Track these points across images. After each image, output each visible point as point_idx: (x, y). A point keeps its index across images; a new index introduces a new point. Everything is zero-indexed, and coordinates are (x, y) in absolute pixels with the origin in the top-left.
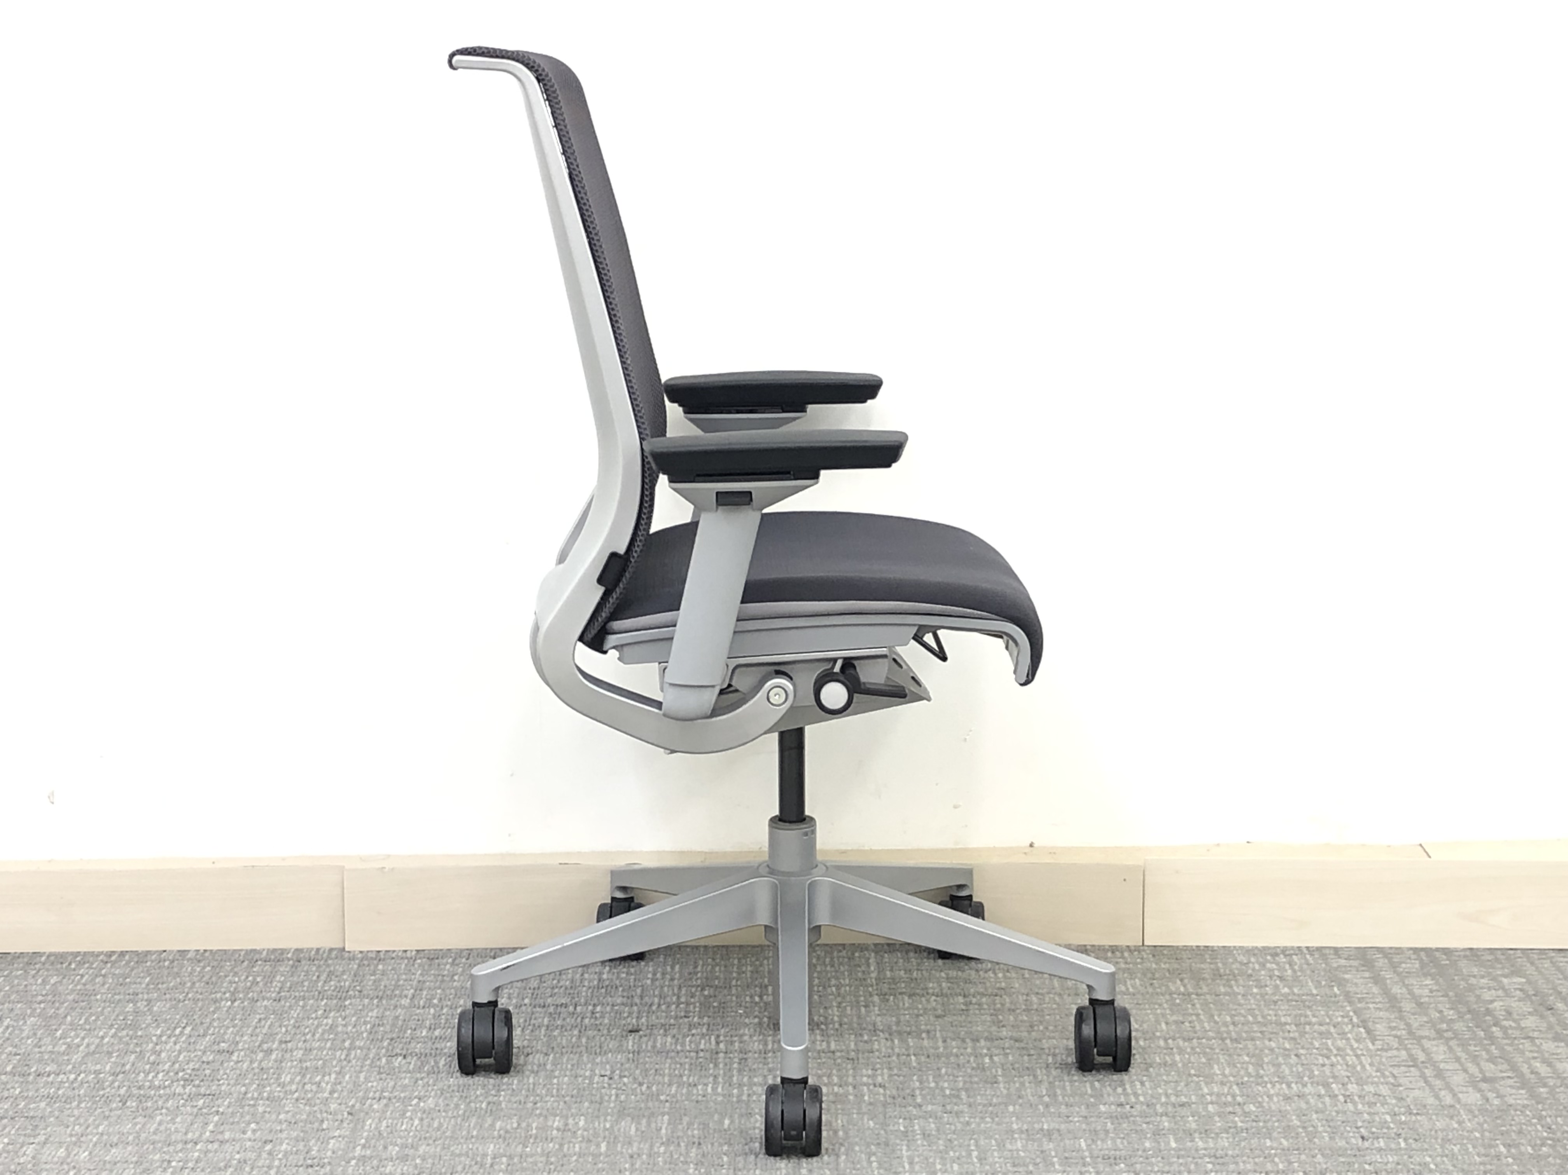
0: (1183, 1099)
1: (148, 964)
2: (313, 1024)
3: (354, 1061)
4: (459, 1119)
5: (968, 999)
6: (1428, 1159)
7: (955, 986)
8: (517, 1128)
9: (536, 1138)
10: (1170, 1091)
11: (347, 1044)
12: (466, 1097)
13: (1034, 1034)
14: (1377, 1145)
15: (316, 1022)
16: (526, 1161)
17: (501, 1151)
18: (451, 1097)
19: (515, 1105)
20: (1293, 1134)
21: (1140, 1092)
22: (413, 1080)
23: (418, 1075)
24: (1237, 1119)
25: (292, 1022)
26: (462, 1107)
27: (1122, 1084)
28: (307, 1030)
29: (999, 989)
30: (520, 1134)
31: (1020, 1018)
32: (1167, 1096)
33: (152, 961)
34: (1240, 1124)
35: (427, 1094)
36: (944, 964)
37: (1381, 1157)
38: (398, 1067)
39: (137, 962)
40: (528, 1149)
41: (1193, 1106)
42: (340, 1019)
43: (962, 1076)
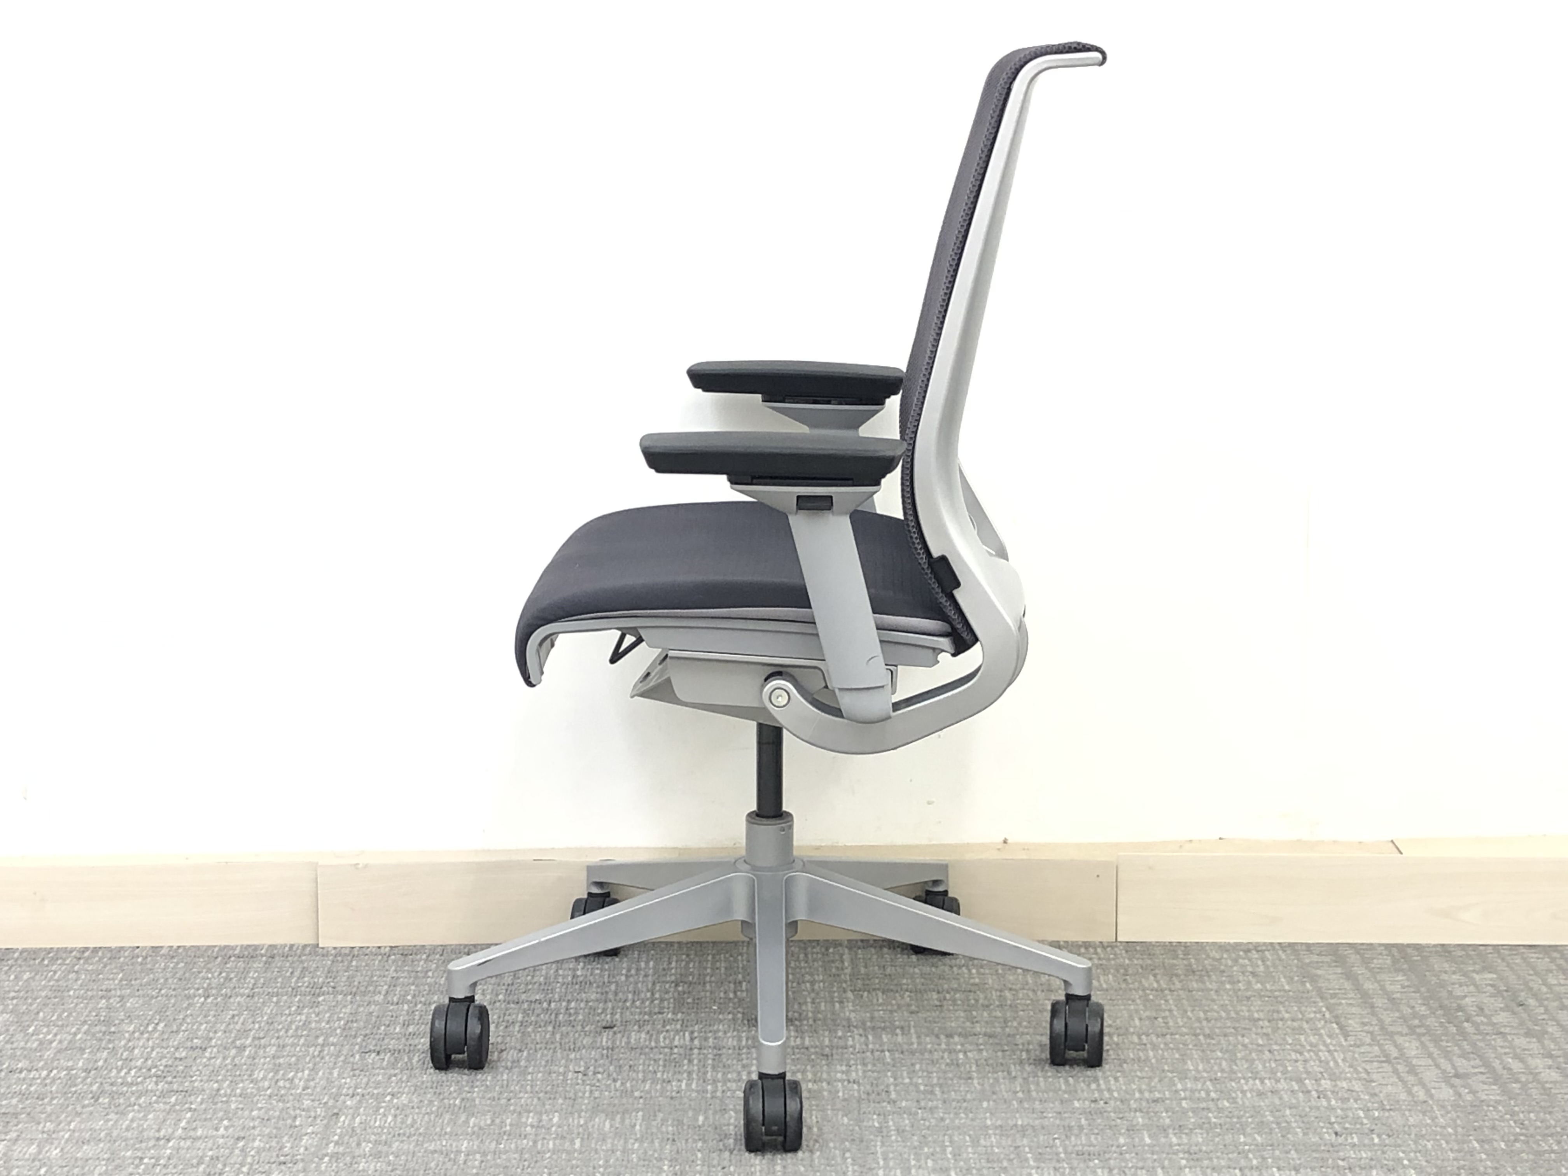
0: (1157, 1095)
1: (122, 959)
2: (286, 1021)
3: (327, 1058)
4: (433, 1116)
5: (941, 996)
6: (1401, 1155)
7: (929, 982)
8: (490, 1125)
9: (509, 1135)
10: (1144, 1087)
11: (320, 1040)
12: (440, 1094)
13: (1007, 1030)
14: (1350, 1141)
15: (289, 1019)
16: (500, 1158)
17: (475, 1147)
18: (425, 1093)
19: (488, 1102)
20: (1266, 1130)
21: (1114, 1088)
22: (386, 1076)
23: (392, 1072)
24: (1210, 1115)
25: (265, 1018)
26: (436, 1103)
27: (1096, 1080)
28: (280, 1027)
29: (973, 984)
30: (494, 1130)
31: (994, 1014)
32: (1141, 1091)
33: (126, 957)
34: (1214, 1120)
35: (401, 1090)
36: (918, 960)
37: (1355, 1153)
38: (372, 1064)
39: (110, 958)
40: (502, 1146)
41: (1168, 1102)
42: (313, 1015)
43: (937, 1072)
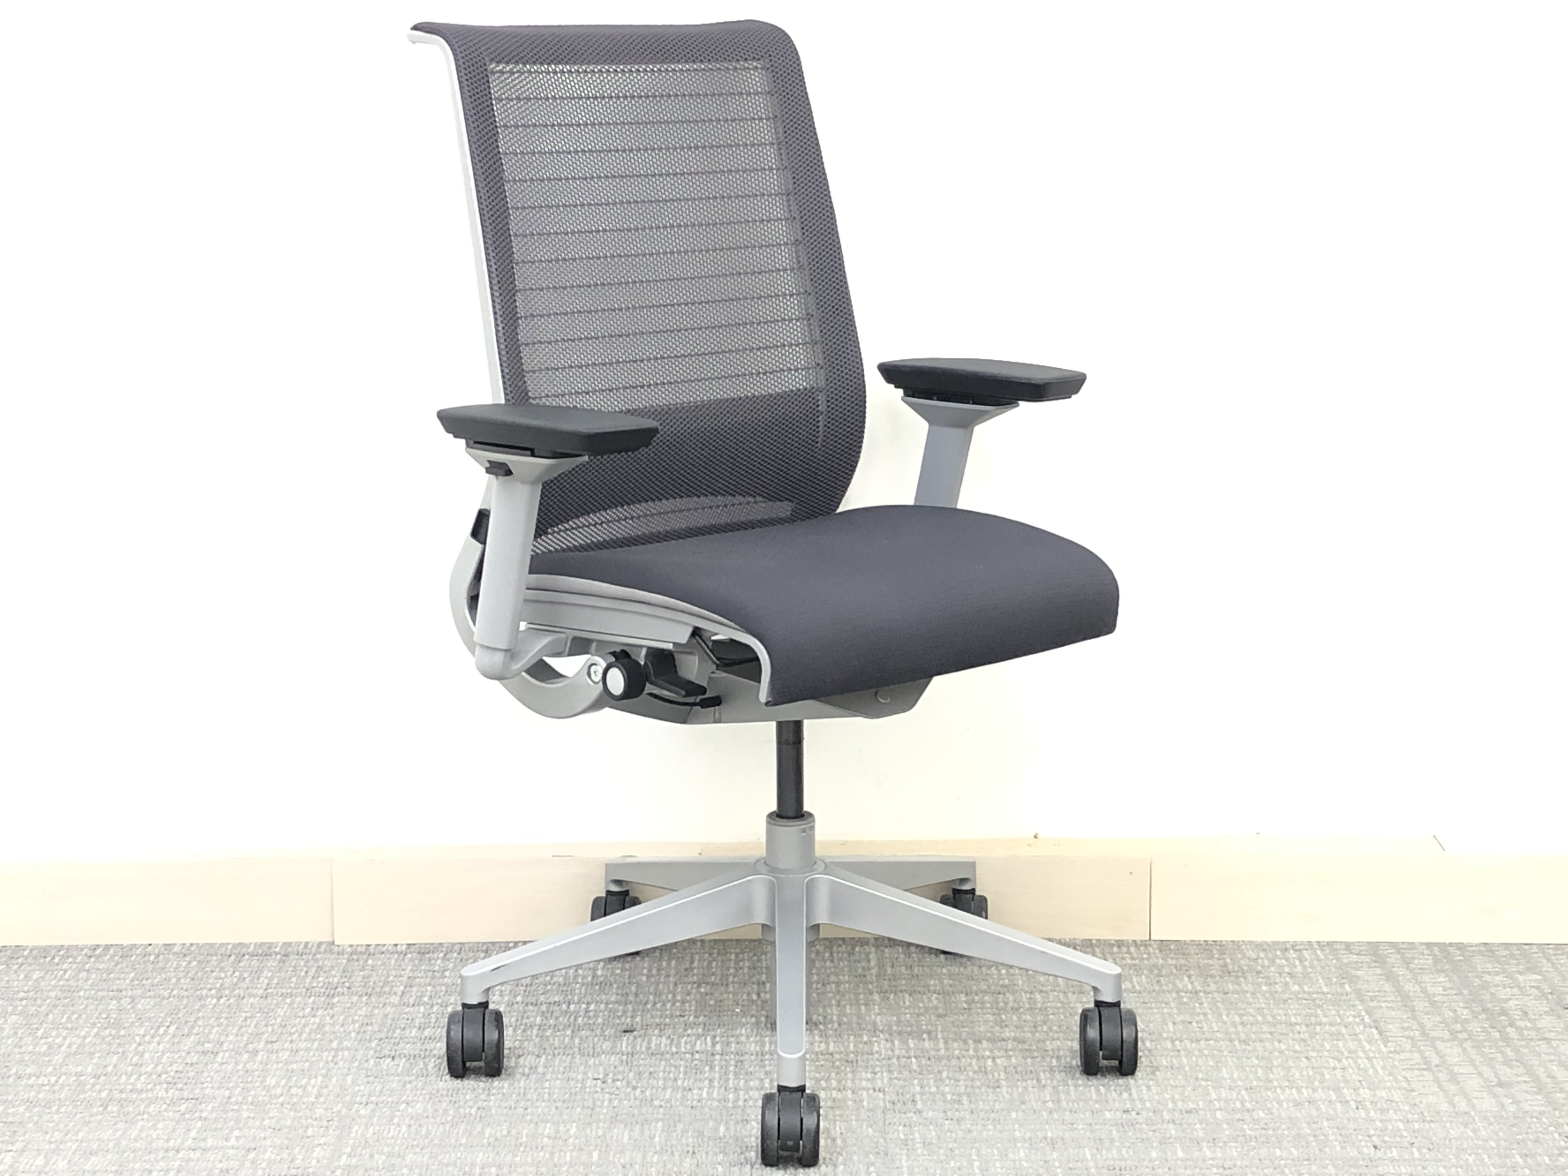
0: (1191, 1105)
1: (133, 958)
2: (300, 1023)
3: (341, 1063)
4: (448, 1126)
5: (970, 998)
6: (1442, 1170)
8: (506, 1136)
10: (1177, 1096)
11: (334, 1045)
12: (455, 1102)
13: (1037, 1034)
14: (1389, 1155)
15: (303, 1021)
16: (515, 1171)
17: (490, 1160)
18: (440, 1101)
19: (505, 1111)
20: (1303, 1144)
21: (1146, 1097)
22: (401, 1083)
23: (408, 1078)
24: (1245, 1126)
25: (279, 1020)
26: (451, 1112)
27: (1128, 1089)
28: (294, 1029)
30: (510, 1142)
31: (1024, 1017)
32: (1174, 1101)
33: (137, 956)
34: (1249, 1132)
35: (416, 1098)
37: (1394, 1168)
38: (387, 1070)
39: (122, 956)
40: (518, 1159)
41: (1201, 1112)
42: (327, 1018)
43: (965, 1080)
